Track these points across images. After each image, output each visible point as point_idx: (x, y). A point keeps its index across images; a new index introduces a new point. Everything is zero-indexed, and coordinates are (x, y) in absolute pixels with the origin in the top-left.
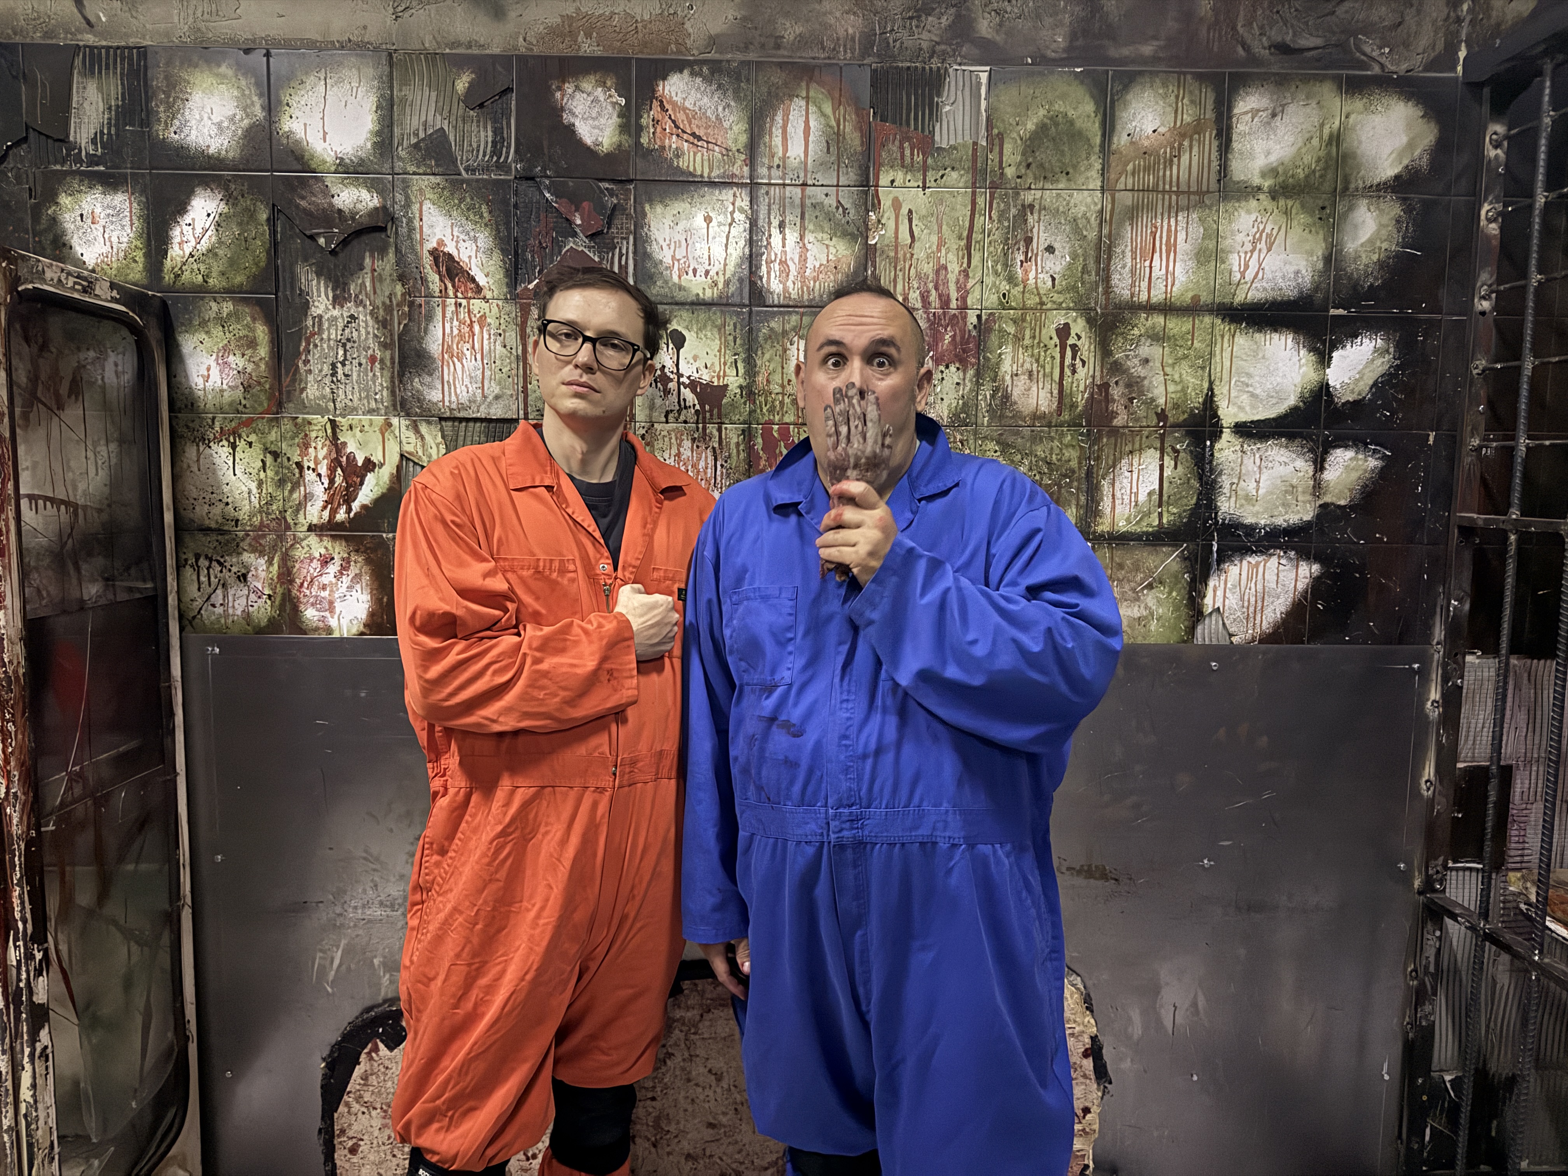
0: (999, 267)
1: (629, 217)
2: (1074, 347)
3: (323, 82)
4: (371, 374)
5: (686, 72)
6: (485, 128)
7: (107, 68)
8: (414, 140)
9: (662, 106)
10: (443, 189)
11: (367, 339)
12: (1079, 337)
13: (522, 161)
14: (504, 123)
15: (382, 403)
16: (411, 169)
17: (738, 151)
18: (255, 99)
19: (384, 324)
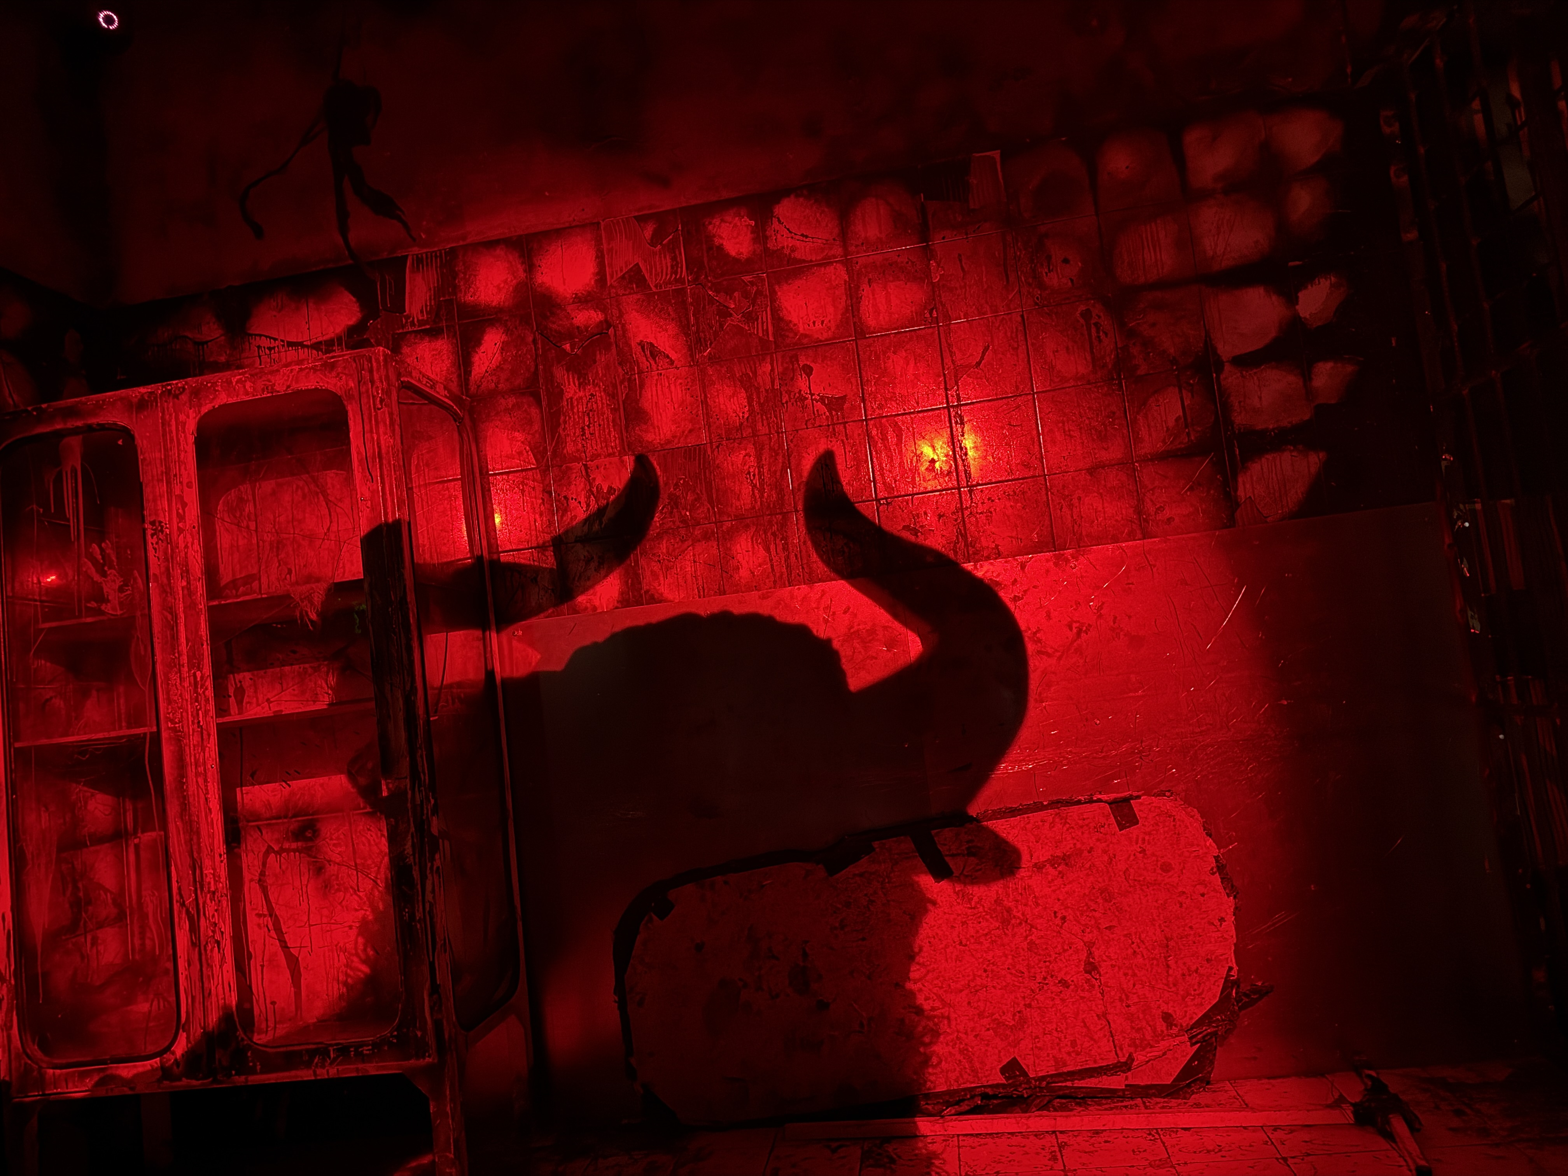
0: (1030, 280)
1: (766, 296)
2: (1096, 324)
3: (560, 248)
4: (607, 431)
5: (792, 196)
6: (665, 257)
7: (427, 265)
8: (620, 275)
9: (779, 221)
10: (643, 301)
11: (602, 407)
12: (1099, 317)
13: (691, 274)
14: (677, 252)
15: (616, 448)
16: (621, 292)
17: (834, 239)
18: (519, 266)
19: (613, 396)
